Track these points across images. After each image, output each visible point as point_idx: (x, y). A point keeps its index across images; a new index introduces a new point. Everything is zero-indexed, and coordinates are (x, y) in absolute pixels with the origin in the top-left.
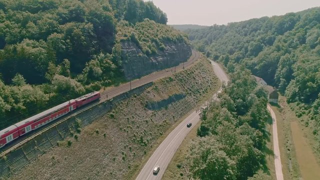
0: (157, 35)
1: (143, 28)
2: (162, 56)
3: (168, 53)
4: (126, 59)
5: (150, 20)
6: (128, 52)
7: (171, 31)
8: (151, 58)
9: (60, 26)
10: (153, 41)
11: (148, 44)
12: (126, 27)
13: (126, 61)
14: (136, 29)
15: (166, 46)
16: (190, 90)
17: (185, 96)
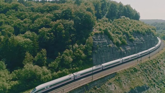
0: (129, 29)
1: (119, 23)
2: (131, 46)
3: (136, 43)
4: (97, 49)
5: (126, 17)
6: (99, 43)
7: (141, 25)
8: (121, 48)
9: (52, 22)
10: (124, 33)
11: (120, 36)
12: (105, 22)
13: (96, 51)
14: (113, 24)
15: (135, 37)
16: (154, 81)
17: (147, 88)
